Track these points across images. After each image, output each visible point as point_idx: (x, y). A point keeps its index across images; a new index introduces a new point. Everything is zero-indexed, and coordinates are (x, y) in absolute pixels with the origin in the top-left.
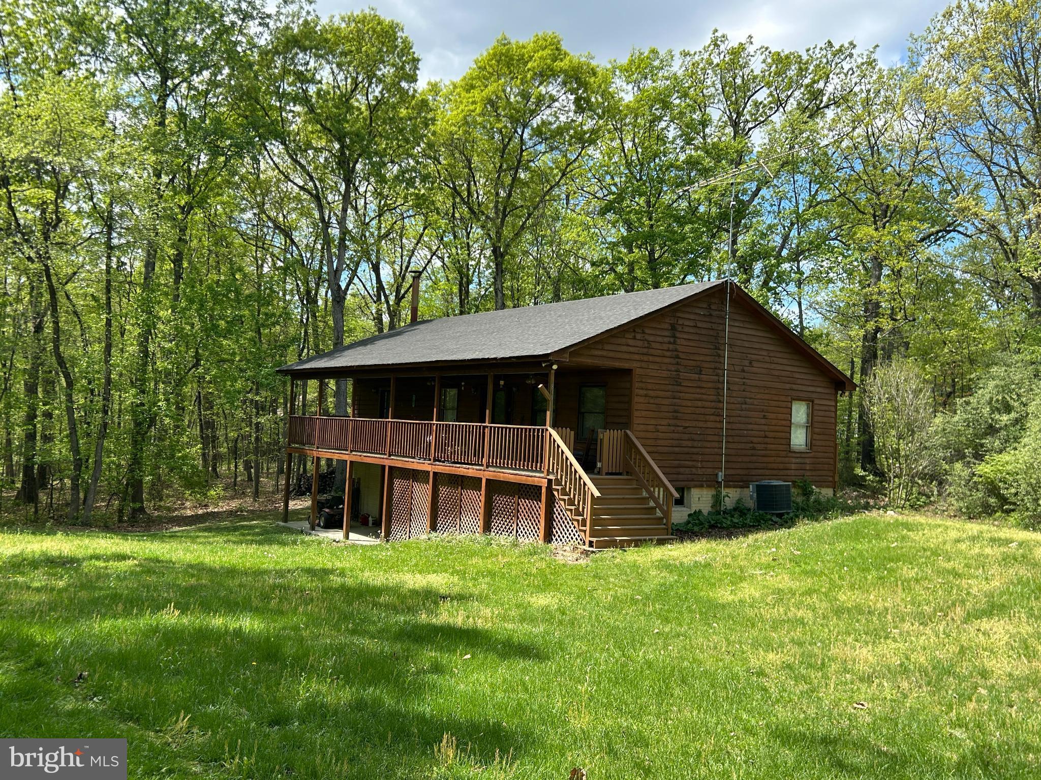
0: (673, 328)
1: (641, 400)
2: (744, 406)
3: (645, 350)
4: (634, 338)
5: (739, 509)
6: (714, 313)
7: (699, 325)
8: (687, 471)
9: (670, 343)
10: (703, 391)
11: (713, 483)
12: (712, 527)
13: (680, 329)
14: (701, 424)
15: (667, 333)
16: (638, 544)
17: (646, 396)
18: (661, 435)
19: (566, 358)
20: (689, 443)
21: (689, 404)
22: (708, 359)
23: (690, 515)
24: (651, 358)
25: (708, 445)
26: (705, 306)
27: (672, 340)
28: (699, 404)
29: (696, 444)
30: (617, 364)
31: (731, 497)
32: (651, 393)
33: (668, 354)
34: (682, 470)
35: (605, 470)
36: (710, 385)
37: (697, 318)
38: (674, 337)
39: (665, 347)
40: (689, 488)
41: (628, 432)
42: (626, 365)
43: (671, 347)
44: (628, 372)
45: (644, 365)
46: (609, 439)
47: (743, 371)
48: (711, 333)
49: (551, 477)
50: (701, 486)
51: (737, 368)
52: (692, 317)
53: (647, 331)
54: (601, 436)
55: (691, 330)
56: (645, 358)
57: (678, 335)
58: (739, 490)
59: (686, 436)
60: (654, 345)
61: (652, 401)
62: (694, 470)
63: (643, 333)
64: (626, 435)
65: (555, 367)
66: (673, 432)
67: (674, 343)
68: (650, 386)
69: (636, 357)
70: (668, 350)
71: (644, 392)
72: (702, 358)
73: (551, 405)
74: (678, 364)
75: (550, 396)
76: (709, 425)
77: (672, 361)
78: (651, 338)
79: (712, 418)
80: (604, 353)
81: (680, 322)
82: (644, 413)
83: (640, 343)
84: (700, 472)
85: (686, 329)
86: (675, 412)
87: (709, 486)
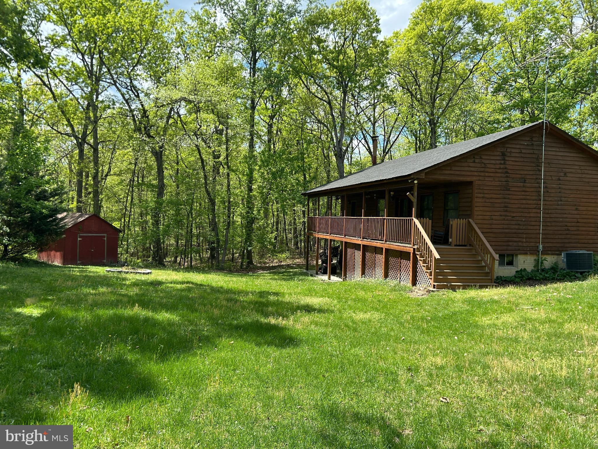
0: (503, 154)
1: (480, 200)
2: (560, 203)
3: (483, 169)
4: (474, 162)
5: (554, 269)
6: (535, 143)
7: (523, 151)
8: (515, 244)
9: (501, 164)
10: (527, 193)
11: (534, 251)
12: (529, 279)
13: (509, 155)
14: (526, 215)
15: (498, 158)
16: (464, 287)
17: (483, 197)
18: (495, 222)
19: (423, 176)
20: (517, 227)
21: (516, 202)
22: (531, 173)
23: (517, 272)
24: (487, 174)
25: (532, 227)
26: (528, 139)
27: (502, 162)
28: (524, 202)
29: (521, 227)
30: (462, 179)
31: (549, 261)
32: (487, 196)
33: (500, 171)
34: (510, 244)
35: (453, 244)
36: (532, 189)
37: (522, 147)
38: (504, 160)
39: (498, 166)
40: (517, 255)
41: (470, 220)
42: (469, 179)
43: (502, 166)
44: (470, 183)
45: (481, 178)
46: (456, 224)
47: (559, 180)
48: (534, 156)
49: (416, 247)
50: (526, 254)
51: (554, 178)
52: (518, 146)
53: (483, 157)
54: (451, 223)
55: (517, 155)
56: (482, 174)
57: (507, 158)
58: (556, 257)
59: (514, 222)
60: (489, 166)
61: (488, 201)
62: (520, 244)
63: (481, 158)
64: (469, 222)
65: (416, 182)
66: (504, 220)
67: (504, 164)
68: (486, 192)
69: (476, 174)
70: (500, 168)
71: (482, 195)
72: (525, 173)
73: (415, 204)
74: (507, 177)
75: (414, 200)
76: (532, 215)
77: (503, 175)
78: (487, 162)
79: (534, 210)
80: (452, 172)
81: (509, 150)
82: (481, 209)
83: (479, 165)
84: (524, 244)
85: (513, 155)
86: (506, 207)
87: (531, 254)
